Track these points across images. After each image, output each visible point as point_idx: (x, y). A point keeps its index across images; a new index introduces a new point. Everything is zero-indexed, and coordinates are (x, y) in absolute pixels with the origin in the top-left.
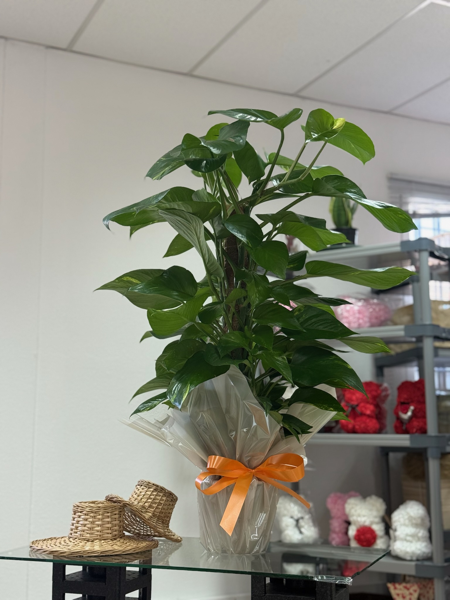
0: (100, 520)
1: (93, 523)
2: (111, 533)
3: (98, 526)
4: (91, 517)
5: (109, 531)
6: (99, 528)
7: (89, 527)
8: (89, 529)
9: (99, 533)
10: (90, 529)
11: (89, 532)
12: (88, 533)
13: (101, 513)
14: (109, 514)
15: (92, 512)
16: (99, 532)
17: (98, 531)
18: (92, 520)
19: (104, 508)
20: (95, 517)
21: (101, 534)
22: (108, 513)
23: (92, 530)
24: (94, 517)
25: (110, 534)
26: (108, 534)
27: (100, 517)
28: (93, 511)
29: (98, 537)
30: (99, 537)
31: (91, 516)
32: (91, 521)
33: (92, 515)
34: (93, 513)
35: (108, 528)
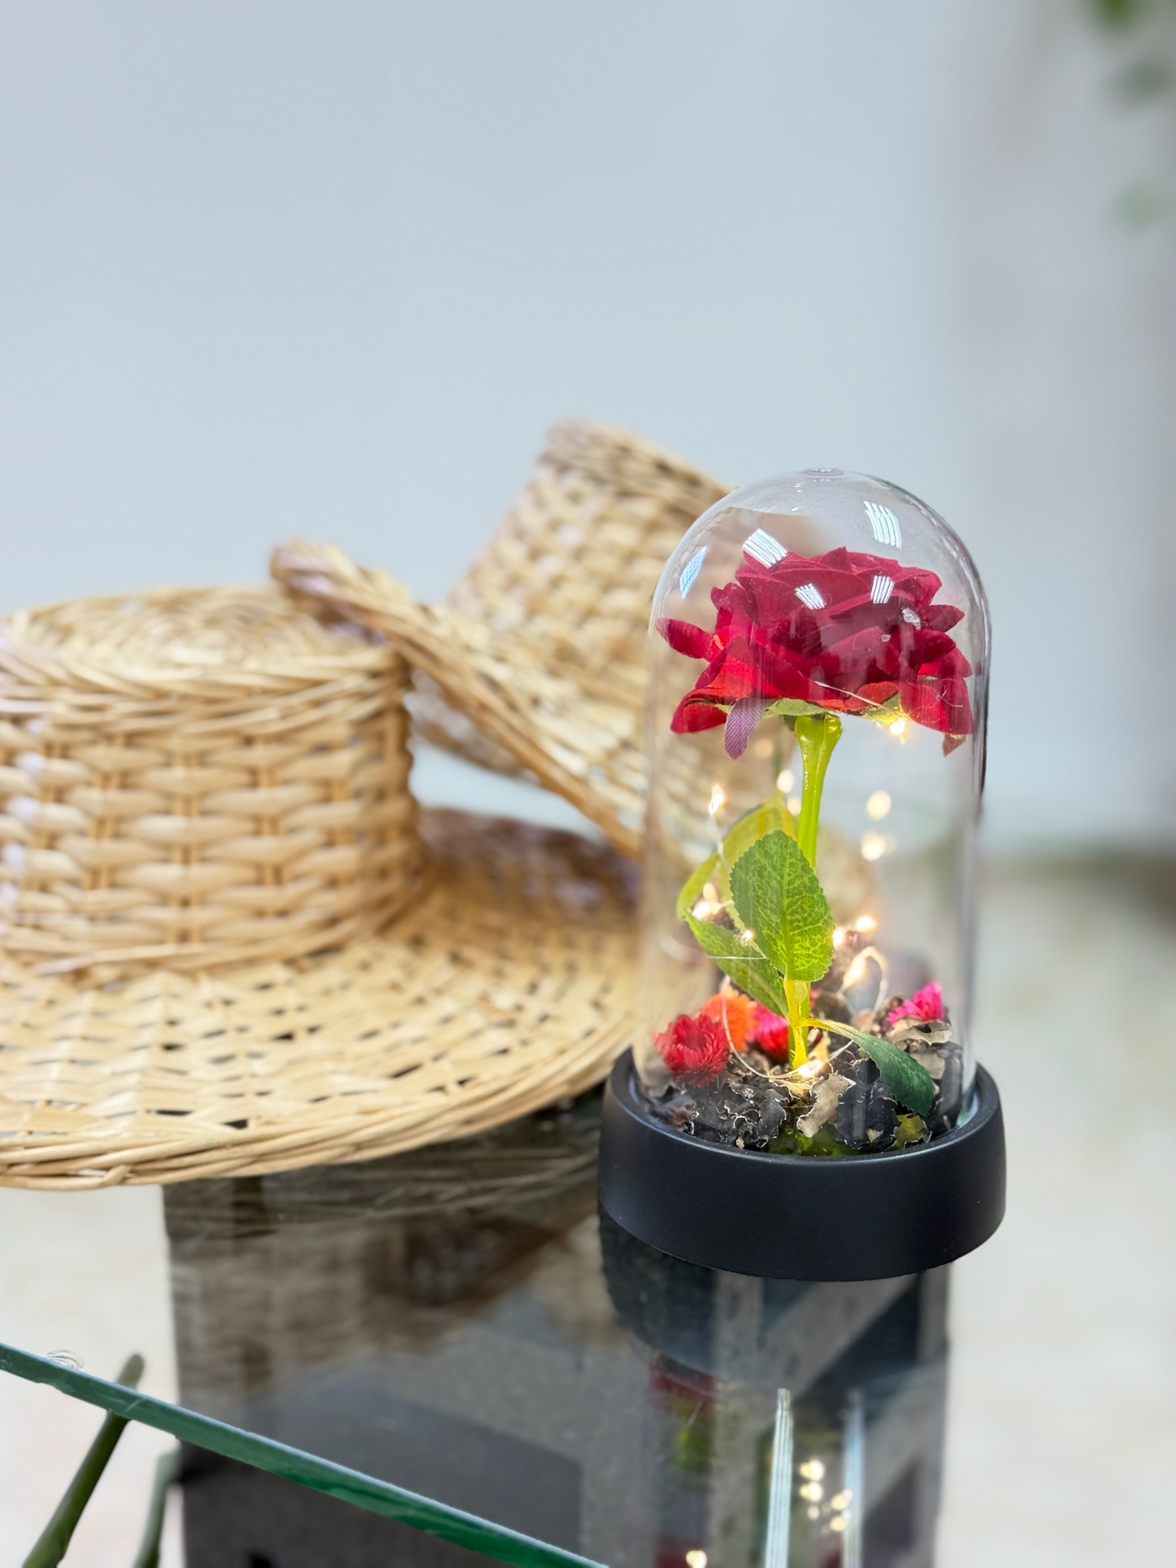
0: (178, 805)
1: (112, 826)
2: (281, 904)
3: (161, 854)
4: (97, 779)
5: (270, 895)
6: (169, 874)
7: (88, 859)
8: (86, 879)
9: (170, 915)
10: (95, 876)
12: (75, 911)
13: (175, 743)
14: (259, 755)
15: (103, 735)
16: (173, 902)
17: (163, 899)
18: (106, 801)
19: (210, 701)
20: (130, 780)
21: (197, 916)
22: (248, 741)
23: (114, 885)
24: (124, 773)
25: (282, 913)
27: (177, 776)
28: (112, 729)
29: (160, 942)
30: (168, 949)
31: (93, 768)
32: (98, 810)
33: (102, 755)
34: (109, 738)
35: (259, 867)
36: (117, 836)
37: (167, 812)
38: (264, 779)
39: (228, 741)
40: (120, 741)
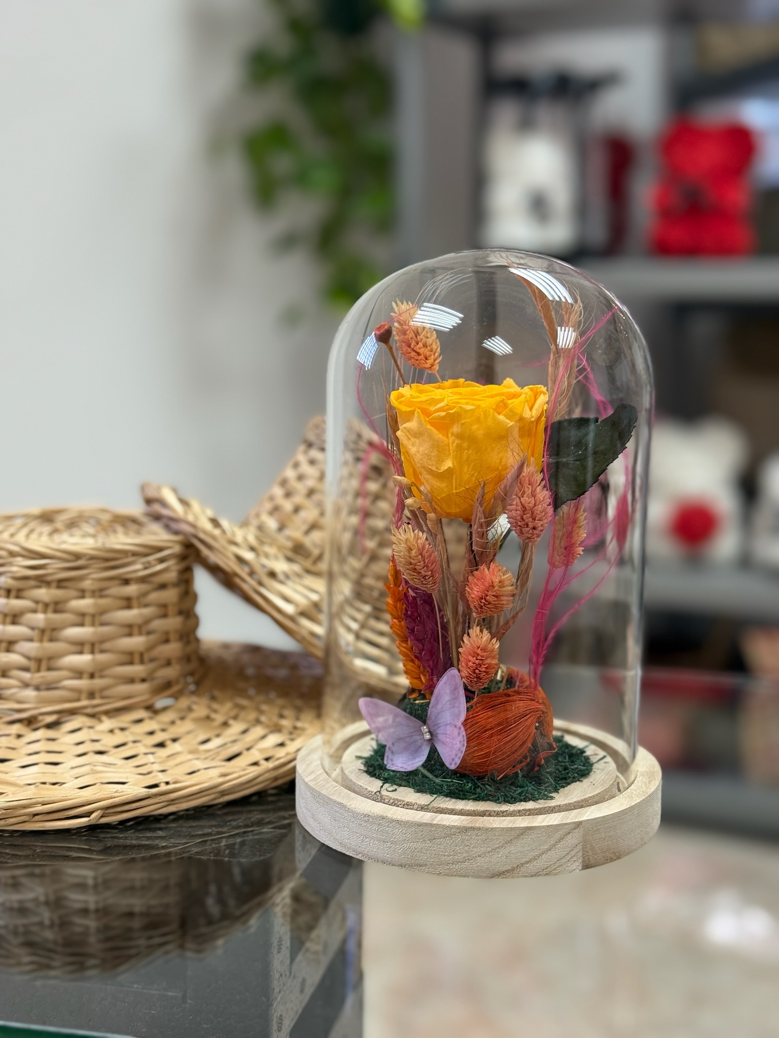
0: (88, 620)
1: (49, 633)
2: (143, 675)
3: (78, 648)
4: (40, 607)
5: (137, 669)
6: (84, 660)
7: (33, 654)
8: (32, 665)
9: (83, 683)
10: (40, 663)
11: (32, 678)
12: (26, 685)
13: (87, 584)
14: (132, 590)
15: (42, 581)
16: (85, 676)
18: (46, 620)
19: (107, 560)
20: (60, 607)
21: (98, 682)
22: (126, 582)
23: (49, 669)
24: (56, 603)
25: (143, 680)
26: (131, 681)
27: (85, 604)
28: (49, 578)
29: (78, 700)
30: (84, 703)
31: (37, 601)
32: (42, 624)
33: (43, 593)
34: (48, 584)
35: (131, 654)
36: (51, 640)
37: (82, 625)
38: (135, 603)
39: (116, 582)
40: (54, 584)
